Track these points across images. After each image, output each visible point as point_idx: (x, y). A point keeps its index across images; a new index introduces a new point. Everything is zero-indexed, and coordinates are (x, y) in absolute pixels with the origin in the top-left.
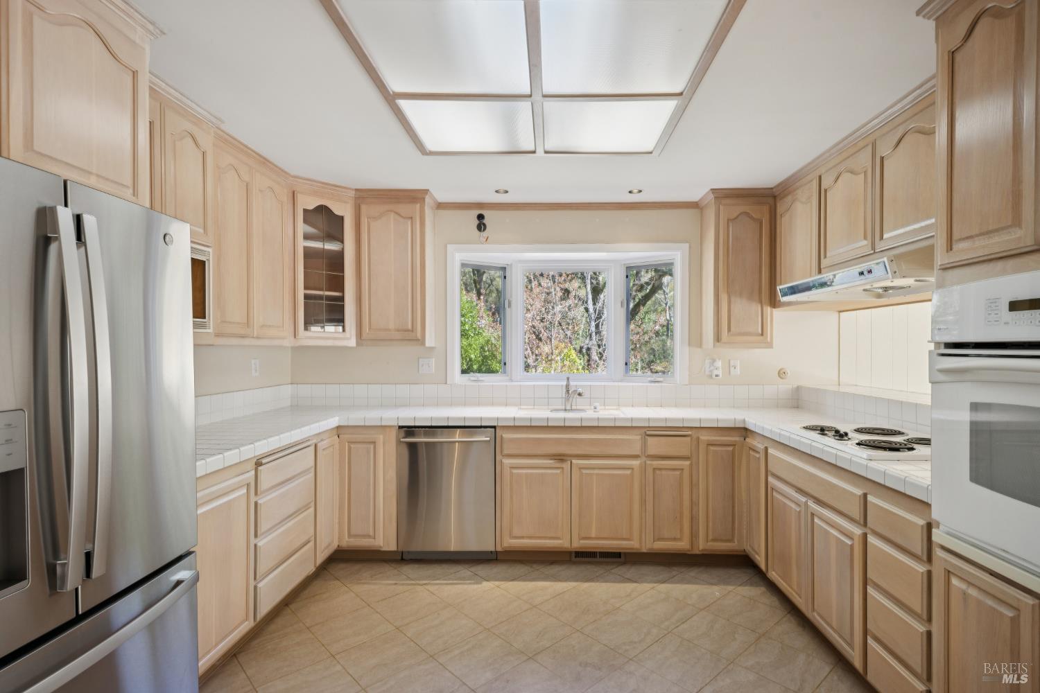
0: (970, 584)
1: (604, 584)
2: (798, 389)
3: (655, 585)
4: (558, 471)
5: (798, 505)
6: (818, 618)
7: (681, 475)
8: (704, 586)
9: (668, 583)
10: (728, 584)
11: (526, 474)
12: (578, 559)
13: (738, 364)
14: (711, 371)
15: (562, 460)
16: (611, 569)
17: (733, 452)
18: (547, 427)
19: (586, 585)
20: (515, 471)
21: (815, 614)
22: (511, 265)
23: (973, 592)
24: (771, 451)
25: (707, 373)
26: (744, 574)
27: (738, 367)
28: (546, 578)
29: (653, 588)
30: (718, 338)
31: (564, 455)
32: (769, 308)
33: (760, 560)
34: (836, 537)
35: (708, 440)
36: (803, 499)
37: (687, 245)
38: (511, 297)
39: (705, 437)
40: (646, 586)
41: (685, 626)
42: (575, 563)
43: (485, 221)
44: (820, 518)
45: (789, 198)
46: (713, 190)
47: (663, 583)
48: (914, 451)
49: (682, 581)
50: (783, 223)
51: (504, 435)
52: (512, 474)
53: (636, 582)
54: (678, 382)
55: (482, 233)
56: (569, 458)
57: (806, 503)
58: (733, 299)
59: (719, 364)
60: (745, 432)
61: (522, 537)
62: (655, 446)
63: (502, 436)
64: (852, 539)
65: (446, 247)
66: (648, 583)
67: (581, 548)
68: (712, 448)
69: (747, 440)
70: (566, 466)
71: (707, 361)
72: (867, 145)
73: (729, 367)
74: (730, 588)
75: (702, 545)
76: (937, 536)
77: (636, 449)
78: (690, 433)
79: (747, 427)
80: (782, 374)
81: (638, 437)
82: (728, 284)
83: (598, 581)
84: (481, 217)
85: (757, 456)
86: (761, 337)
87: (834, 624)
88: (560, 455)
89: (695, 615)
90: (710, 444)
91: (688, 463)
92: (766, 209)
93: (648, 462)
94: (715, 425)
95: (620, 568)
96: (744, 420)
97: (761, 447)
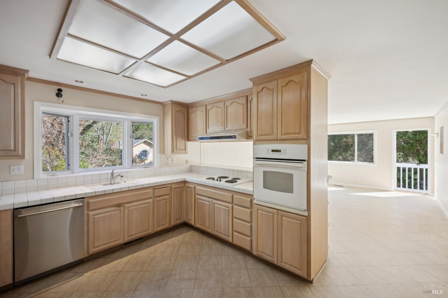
0: (263, 211)
1: (142, 251)
2: (191, 166)
3: (161, 243)
4: (118, 211)
5: (208, 202)
6: (216, 233)
7: (166, 201)
8: (176, 237)
9: (165, 241)
10: (183, 233)
11: (102, 216)
12: (125, 246)
13: (175, 159)
14: (167, 162)
15: (120, 206)
16: (142, 244)
17: (182, 189)
18: (105, 194)
19: (136, 254)
20: (96, 217)
21: (215, 232)
22: (73, 116)
23: (264, 212)
24: (197, 187)
25: (166, 163)
26: (185, 229)
27: (175, 161)
28: (116, 259)
29: (161, 245)
30: (173, 151)
31: (121, 204)
32: (187, 142)
33: (192, 223)
34: (224, 208)
35: (174, 187)
36: (211, 200)
37: (159, 117)
38: (73, 131)
39: (173, 186)
40: (158, 245)
41: (180, 252)
42: (124, 248)
43: (62, 93)
44: (217, 204)
45: (194, 109)
46: (171, 101)
47: (163, 241)
48: (237, 182)
49: (168, 239)
50: (192, 116)
51: (89, 201)
52: (94, 218)
53: (154, 245)
54: (156, 167)
55: (59, 98)
56: (123, 205)
57: (212, 201)
58: (177, 138)
59: (169, 160)
60: (185, 182)
61: (100, 246)
62: (158, 192)
63: (88, 201)
64: (228, 207)
65: (33, 102)
66: (158, 243)
67: (128, 240)
68: (176, 189)
69: (186, 185)
70: (122, 208)
71: (166, 159)
72: (222, 101)
73: (172, 160)
74: (184, 234)
75: (173, 223)
76: (255, 202)
77: (151, 195)
78: (169, 185)
79: (186, 180)
80: (187, 162)
81: (152, 190)
82: (176, 134)
83: (139, 251)
84: (60, 90)
85: (191, 189)
86: (185, 151)
87: (223, 233)
88: (119, 204)
89: (180, 247)
90: (176, 188)
91: (168, 196)
92: (186, 110)
93: (155, 199)
94: (176, 181)
95: (144, 243)
96: (185, 179)
97: (193, 186)
